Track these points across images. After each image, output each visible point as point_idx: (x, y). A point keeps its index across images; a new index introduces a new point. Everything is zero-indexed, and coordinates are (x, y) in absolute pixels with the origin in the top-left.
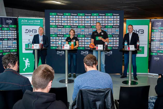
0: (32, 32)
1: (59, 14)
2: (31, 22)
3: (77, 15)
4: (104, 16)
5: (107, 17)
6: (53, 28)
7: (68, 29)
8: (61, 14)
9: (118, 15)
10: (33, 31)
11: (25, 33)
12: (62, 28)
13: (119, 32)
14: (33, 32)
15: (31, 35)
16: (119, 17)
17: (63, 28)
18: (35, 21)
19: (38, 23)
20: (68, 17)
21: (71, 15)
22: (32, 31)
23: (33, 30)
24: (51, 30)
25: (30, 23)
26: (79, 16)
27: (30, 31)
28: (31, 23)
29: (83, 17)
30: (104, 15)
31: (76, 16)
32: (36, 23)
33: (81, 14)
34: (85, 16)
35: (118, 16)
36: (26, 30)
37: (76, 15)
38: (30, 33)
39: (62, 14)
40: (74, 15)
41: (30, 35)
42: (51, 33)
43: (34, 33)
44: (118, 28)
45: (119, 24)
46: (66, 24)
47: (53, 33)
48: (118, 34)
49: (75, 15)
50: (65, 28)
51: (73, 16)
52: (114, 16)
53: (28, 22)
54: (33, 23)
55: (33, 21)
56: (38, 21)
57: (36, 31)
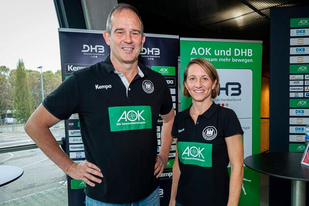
0: (227, 94)
2: (223, 57)
6: (301, 77)
14: (230, 92)
15: (223, 105)
18: (237, 53)
19: (248, 58)
22: (226, 89)
24: (291, 83)
25: (218, 57)
27: (220, 89)
28: (224, 60)
32: (240, 57)
38: (219, 93)
42: (292, 95)
43: (233, 95)
47: (301, 95)
53: (213, 56)
54: (229, 57)
55: (228, 53)
56: (246, 52)
57: (239, 89)
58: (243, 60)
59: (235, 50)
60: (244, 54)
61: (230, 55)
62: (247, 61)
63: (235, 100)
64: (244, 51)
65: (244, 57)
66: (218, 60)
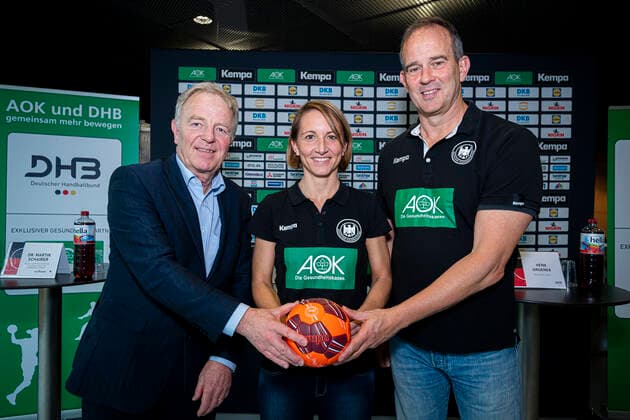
0: (74, 176)
1: (232, 75)
2: (67, 117)
3: (332, 83)
4: (483, 84)
5: (500, 92)
7: (277, 157)
8: (242, 75)
9: (565, 78)
10: (79, 165)
11: (29, 175)
12: (246, 150)
13: (568, 178)
14: (80, 172)
15: (66, 192)
16: (567, 92)
17: (253, 150)
18: (94, 112)
19: (112, 121)
20: (283, 90)
21: (300, 82)
22: (73, 168)
23: (75, 161)
25: (58, 118)
26: (342, 86)
27: (60, 167)
28: (70, 123)
29: (368, 92)
30: (486, 78)
31: (325, 83)
32: (98, 119)
33: (355, 77)
34: (378, 84)
35: (564, 84)
36: (35, 159)
37: (328, 77)
38: (58, 174)
39: (249, 75)
40: (316, 82)
41: (58, 192)
44: (561, 153)
45: (567, 133)
46: (269, 131)
48: (566, 186)
49: (321, 77)
50: (265, 153)
51: (310, 83)
52: (541, 85)
53: (49, 115)
54: (77, 119)
55: (77, 112)
56: (109, 113)
57: (97, 169)
58: (104, 125)
59: (90, 108)
60: (106, 116)
61: (80, 114)
62: (110, 126)
63: (88, 185)
64: (106, 110)
65: (106, 120)
66: (58, 122)
